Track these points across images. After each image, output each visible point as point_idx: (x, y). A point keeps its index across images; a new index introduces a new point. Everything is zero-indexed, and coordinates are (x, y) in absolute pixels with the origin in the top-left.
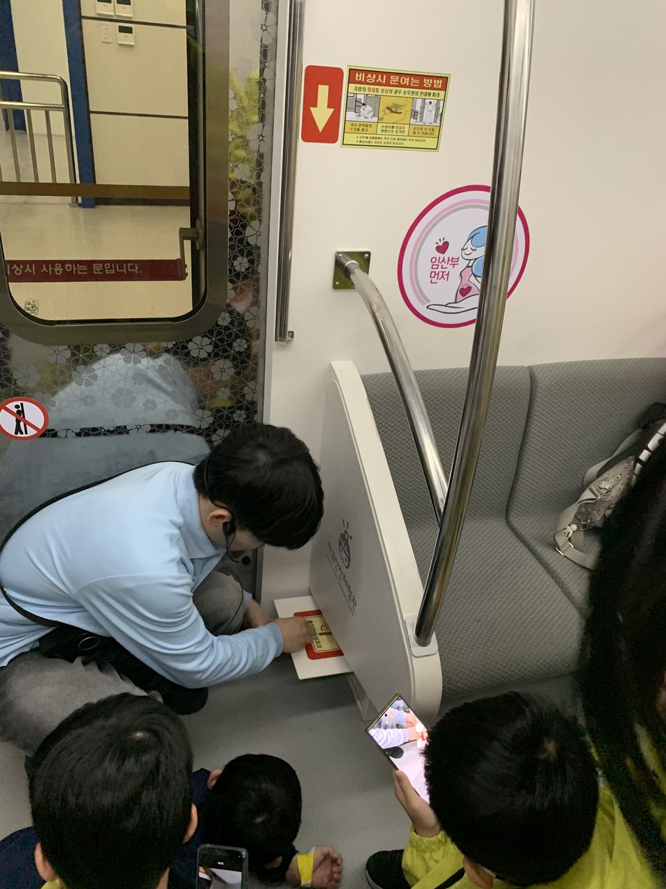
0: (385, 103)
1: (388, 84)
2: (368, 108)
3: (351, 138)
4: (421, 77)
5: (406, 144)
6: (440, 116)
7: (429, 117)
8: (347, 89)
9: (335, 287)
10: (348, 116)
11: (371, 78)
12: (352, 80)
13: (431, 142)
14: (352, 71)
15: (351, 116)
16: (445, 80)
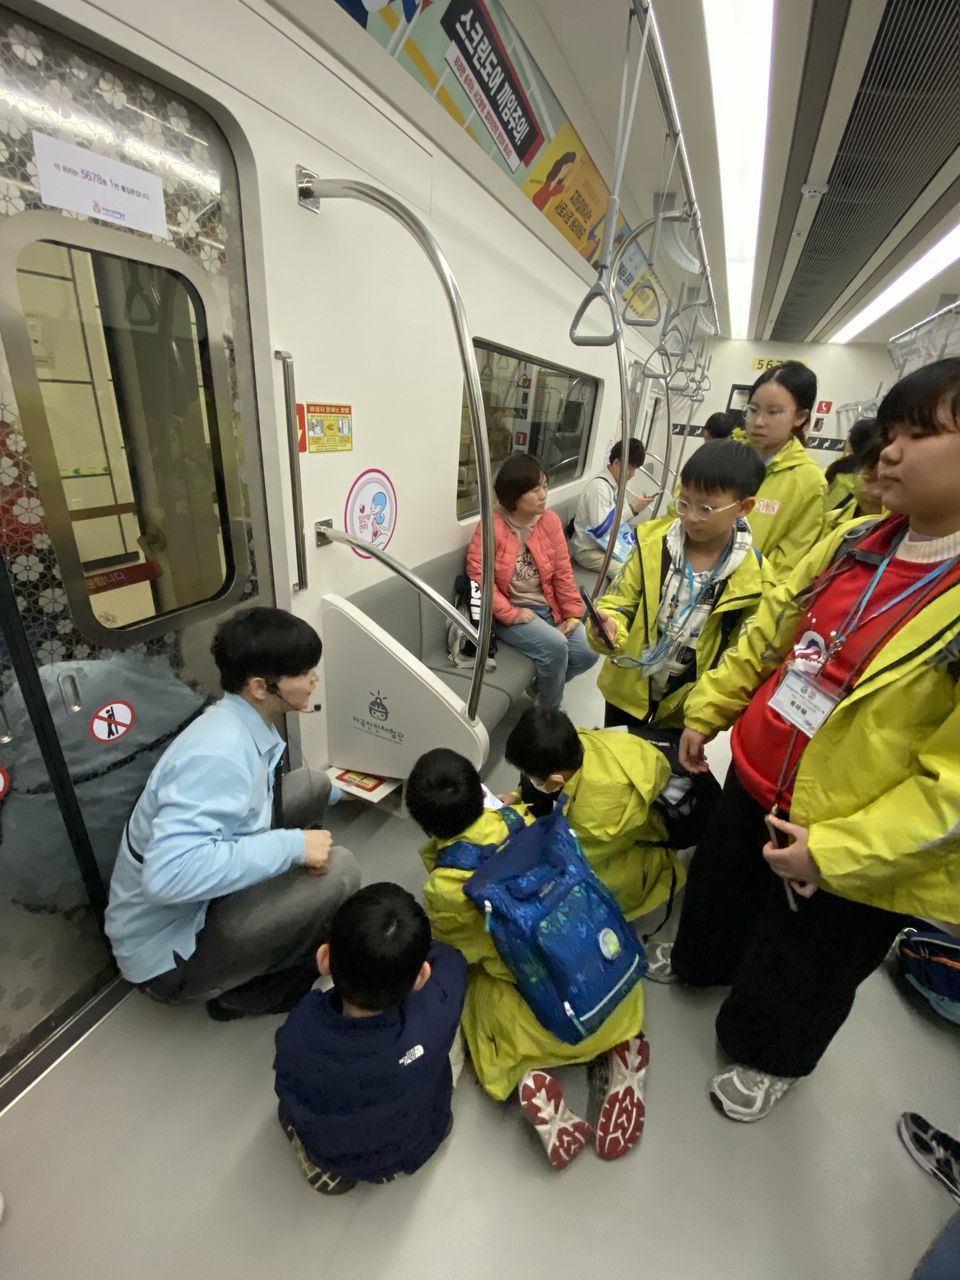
0: (326, 424)
1: (325, 412)
2: (319, 428)
3: (313, 448)
4: (339, 407)
5: (339, 448)
6: (350, 429)
7: (346, 430)
8: (307, 416)
9: (318, 546)
10: (310, 434)
11: (318, 409)
12: (309, 412)
13: (348, 446)
14: (309, 406)
15: (311, 434)
16: (350, 408)
